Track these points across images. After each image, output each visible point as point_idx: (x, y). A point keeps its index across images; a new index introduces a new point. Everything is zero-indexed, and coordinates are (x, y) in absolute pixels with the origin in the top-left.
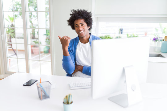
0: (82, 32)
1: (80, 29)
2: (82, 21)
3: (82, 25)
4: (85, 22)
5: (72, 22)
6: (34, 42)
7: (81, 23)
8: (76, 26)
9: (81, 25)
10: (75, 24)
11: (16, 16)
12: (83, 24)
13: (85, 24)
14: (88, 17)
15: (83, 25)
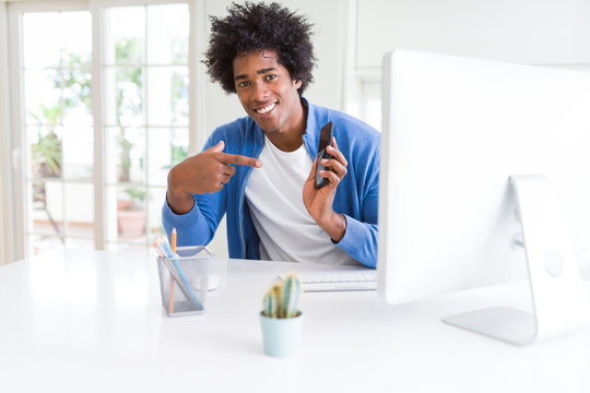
0: (267, 109)
1: (261, 97)
2: (267, 59)
3: (269, 78)
4: (278, 62)
6: (130, 192)
7: (263, 71)
8: (241, 80)
9: (265, 80)
10: (236, 75)
11: (68, 102)
12: (274, 73)
13: (280, 72)
14: (290, 38)
15: (270, 76)
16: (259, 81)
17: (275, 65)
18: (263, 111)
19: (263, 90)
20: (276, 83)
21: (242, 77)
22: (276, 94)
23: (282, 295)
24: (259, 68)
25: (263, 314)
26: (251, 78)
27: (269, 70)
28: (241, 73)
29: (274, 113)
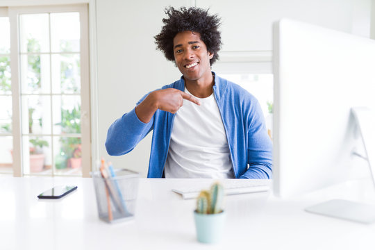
0: (193, 65)
1: (189, 58)
2: (194, 37)
3: (195, 48)
5: (168, 41)
8: (178, 48)
9: (192, 48)
10: (175, 45)
12: (198, 44)
13: (201, 45)
14: (208, 26)
15: (196, 47)
16: (189, 48)
17: (199, 40)
18: (190, 66)
19: (191, 54)
20: (199, 51)
21: (179, 46)
22: (198, 57)
23: (212, 197)
24: (190, 41)
25: (197, 211)
26: (184, 46)
27: (195, 42)
28: (179, 43)
29: (196, 68)
